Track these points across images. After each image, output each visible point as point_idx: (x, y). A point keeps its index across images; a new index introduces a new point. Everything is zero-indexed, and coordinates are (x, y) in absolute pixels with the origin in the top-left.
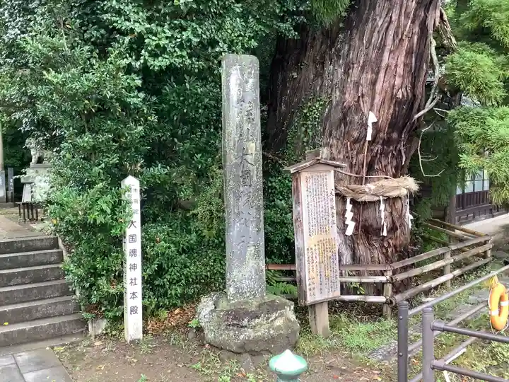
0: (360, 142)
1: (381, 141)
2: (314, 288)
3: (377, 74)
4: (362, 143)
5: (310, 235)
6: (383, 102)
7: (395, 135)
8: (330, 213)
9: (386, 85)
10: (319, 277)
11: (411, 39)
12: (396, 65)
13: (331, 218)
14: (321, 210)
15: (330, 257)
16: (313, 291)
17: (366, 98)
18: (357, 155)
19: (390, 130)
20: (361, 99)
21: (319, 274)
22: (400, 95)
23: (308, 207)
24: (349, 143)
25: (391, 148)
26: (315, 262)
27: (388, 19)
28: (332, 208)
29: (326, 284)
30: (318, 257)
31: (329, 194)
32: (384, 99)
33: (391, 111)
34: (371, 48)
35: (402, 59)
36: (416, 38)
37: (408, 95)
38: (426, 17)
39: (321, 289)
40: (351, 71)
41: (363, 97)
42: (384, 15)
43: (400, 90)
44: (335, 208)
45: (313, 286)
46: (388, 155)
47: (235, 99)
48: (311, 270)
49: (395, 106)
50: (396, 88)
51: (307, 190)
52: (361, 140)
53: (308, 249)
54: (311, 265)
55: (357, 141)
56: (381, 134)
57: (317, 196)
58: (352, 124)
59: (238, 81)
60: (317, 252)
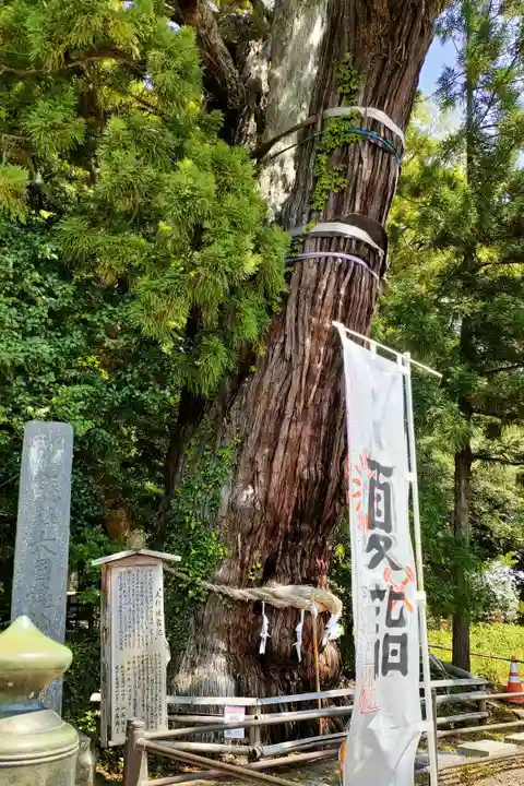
0: (254, 534)
2: (123, 722)
3: (275, 448)
4: (257, 536)
5: (121, 648)
7: (303, 528)
8: (155, 621)
9: (287, 461)
10: (132, 706)
11: (318, 408)
12: (300, 438)
13: (155, 627)
16: (122, 726)
17: (261, 478)
18: (250, 552)
19: (296, 520)
21: (132, 702)
22: (305, 476)
23: (120, 611)
24: (239, 536)
25: (301, 543)
26: (127, 685)
27: (288, 382)
28: (158, 613)
30: (132, 679)
31: (155, 595)
32: (284, 480)
33: (295, 495)
34: (268, 415)
35: (308, 431)
36: (326, 406)
37: (317, 477)
42: (282, 378)
44: (162, 614)
45: (123, 718)
46: (295, 553)
47: (35, 472)
48: (120, 697)
49: (300, 488)
50: (300, 466)
51: (121, 589)
52: (256, 532)
53: (117, 668)
54: (121, 689)
55: (251, 533)
56: (281, 525)
57: (135, 598)
58: (242, 509)
59: (42, 452)
60: (130, 672)
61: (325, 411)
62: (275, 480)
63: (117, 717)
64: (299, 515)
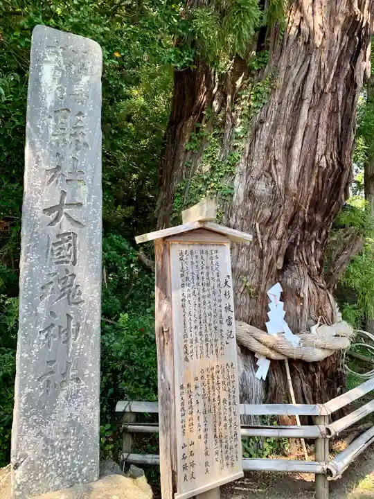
0: (273, 223)
1: (300, 223)
2: (193, 465)
4: (275, 225)
5: (186, 359)
6: (302, 170)
7: (318, 218)
8: (225, 318)
9: (306, 149)
10: (203, 440)
11: (335, 93)
12: (318, 125)
13: (225, 327)
14: (208, 311)
15: (225, 401)
16: (190, 470)
17: (279, 166)
18: (268, 242)
19: (312, 210)
20: (273, 166)
21: (203, 434)
22: (323, 163)
23: (183, 306)
24: (257, 225)
25: (314, 234)
26: (195, 411)
27: (305, 68)
28: (228, 308)
29: (217, 453)
30: (201, 401)
31: (222, 284)
32: (303, 167)
33: (313, 183)
34: (285, 102)
35: (324, 116)
36: (341, 93)
37: (333, 166)
38: (353, 70)
39: (207, 464)
40: (259, 132)
41: (275, 164)
42: (300, 62)
43: (324, 157)
44: (232, 309)
45: (191, 459)
46: (310, 243)
47: (49, 101)
48: (187, 428)
49: (317, 177)
50: (319, 153)
51: (182, 275)
52: (275, 221)
53: (182, 387)
54: (188, 416)
55: (270, 221)
56: (301, 214)
57: (201, 288)
58: (261, 197)
59: (59, 74)
60: (200, 391)
61: (340, 99)
62: (295, 167)
63: (184, 458)
64: (315, 205)
